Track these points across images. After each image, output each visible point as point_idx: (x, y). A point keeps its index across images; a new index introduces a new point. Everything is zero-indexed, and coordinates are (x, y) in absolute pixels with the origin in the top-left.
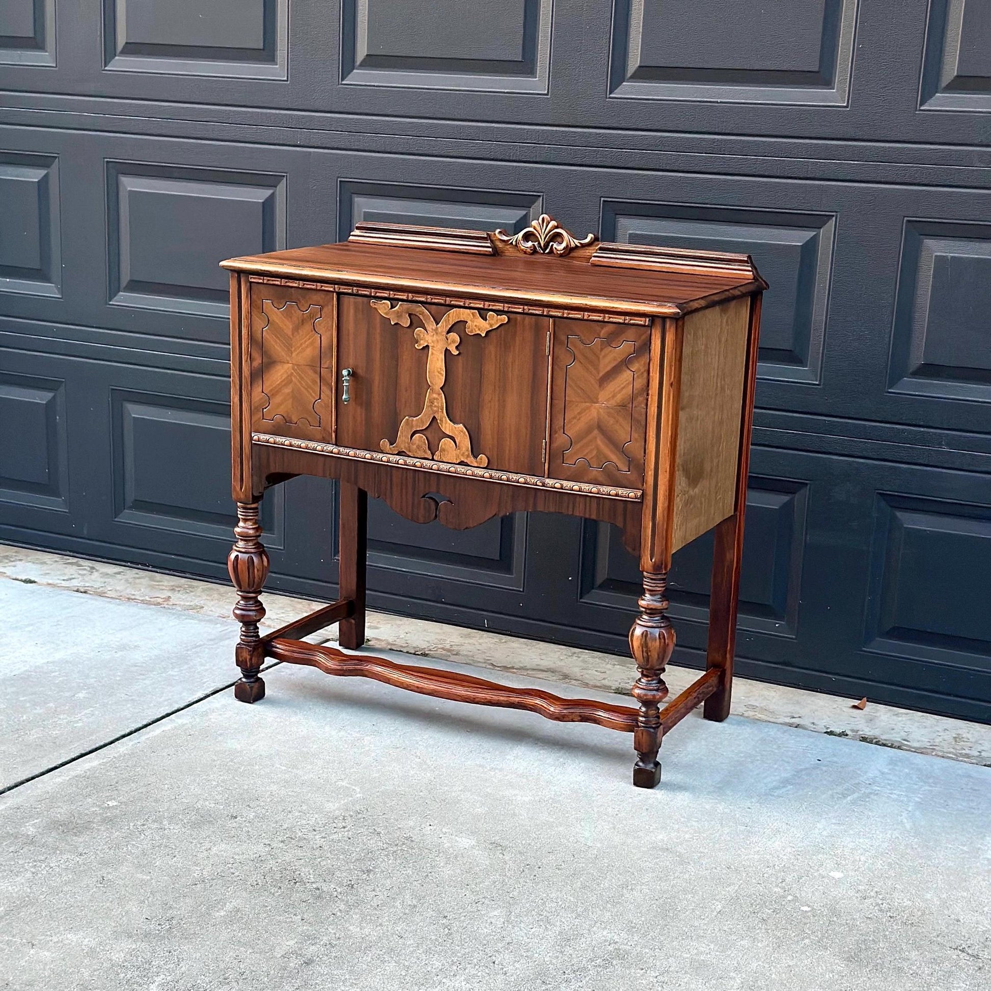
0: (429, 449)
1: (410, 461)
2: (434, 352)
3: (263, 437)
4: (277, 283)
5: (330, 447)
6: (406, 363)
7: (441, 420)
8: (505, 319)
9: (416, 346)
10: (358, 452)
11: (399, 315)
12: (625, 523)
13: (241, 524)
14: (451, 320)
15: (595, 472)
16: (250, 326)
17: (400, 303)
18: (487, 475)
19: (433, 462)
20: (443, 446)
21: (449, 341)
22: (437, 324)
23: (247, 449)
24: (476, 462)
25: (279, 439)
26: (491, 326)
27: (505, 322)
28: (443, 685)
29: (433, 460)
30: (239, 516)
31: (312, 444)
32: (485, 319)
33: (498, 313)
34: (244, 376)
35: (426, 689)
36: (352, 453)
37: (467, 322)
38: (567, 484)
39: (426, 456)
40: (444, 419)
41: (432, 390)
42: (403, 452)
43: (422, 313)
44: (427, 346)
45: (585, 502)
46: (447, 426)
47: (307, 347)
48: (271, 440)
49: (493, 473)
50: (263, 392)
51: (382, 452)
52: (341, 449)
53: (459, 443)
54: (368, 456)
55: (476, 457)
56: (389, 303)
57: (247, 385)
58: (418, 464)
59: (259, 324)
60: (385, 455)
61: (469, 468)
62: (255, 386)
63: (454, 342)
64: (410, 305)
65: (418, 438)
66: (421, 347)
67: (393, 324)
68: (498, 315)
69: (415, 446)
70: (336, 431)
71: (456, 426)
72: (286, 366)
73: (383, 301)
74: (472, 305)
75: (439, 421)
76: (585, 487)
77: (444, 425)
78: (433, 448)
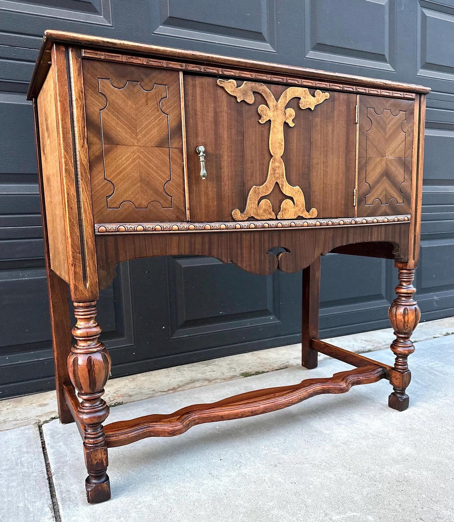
0: (273, 211)
1: (259, 224)
2: (275, 125)
3: (112, 227)
4: (118, 59)
5: (185, 225)
6: (252, 137)
7: (283, 185)
8: (327, 95)
9: (260, 121)
10: (213, 224)
11: (245, 93)
12: (400, 239)
13: (81, 324)
14: (288, 97)
15: (384, 207)
16: (85, 108)
17: (245, 82)
18: (318, 223)
19: (277, 222)
20: (284, 206)
21: (287, 115)
22: (277, 100)
23: (90, 243)
24: (309, 215)
25: (131, 226)
26: (318, 101)
27: (328, 98)
28: (267, 401)
29: (277, 219)
30: (76, 316)
31: (166, 225)
32: (314, 96)
33: (323, 91)
34: (81, 163)
35: (258, 410)
36: (208, 226)
37: (300, 99)
38: (370, 219)
39: (271, 217)
40: (284, 183)
41: (275, 160)
42: (252, 217)
43: (264, 91)
44: (270, 121)
45: (378, 230)
46: (287, 189)
47: (154, 127)
48: (122, 228)
49: (322, 221)
50: (105, 179)
51: (234, 221)
52: (197, 224)
53: (297, 201)
54: (223, 226)
55: (308, 211)
56: (234, 81)
57: (85, 173)
58: (266, 225)
59: (95, 106)
60: (237, 223)
61: (304, 221)
62: (95, 172)
63: (290, 116)
64: (253, 84)
65: (264, 203)
66: (264, 122)
67: (239, 101)
68: (322, 92)
69: (261, 211)
70: (190, 209)
71: (294, 188)
72: (132, 149)
73: (230, 80)
74: (305, 84)
75: (280, 186)
76: (380, 219)
77: (284, 188)
78: (277, 209)
